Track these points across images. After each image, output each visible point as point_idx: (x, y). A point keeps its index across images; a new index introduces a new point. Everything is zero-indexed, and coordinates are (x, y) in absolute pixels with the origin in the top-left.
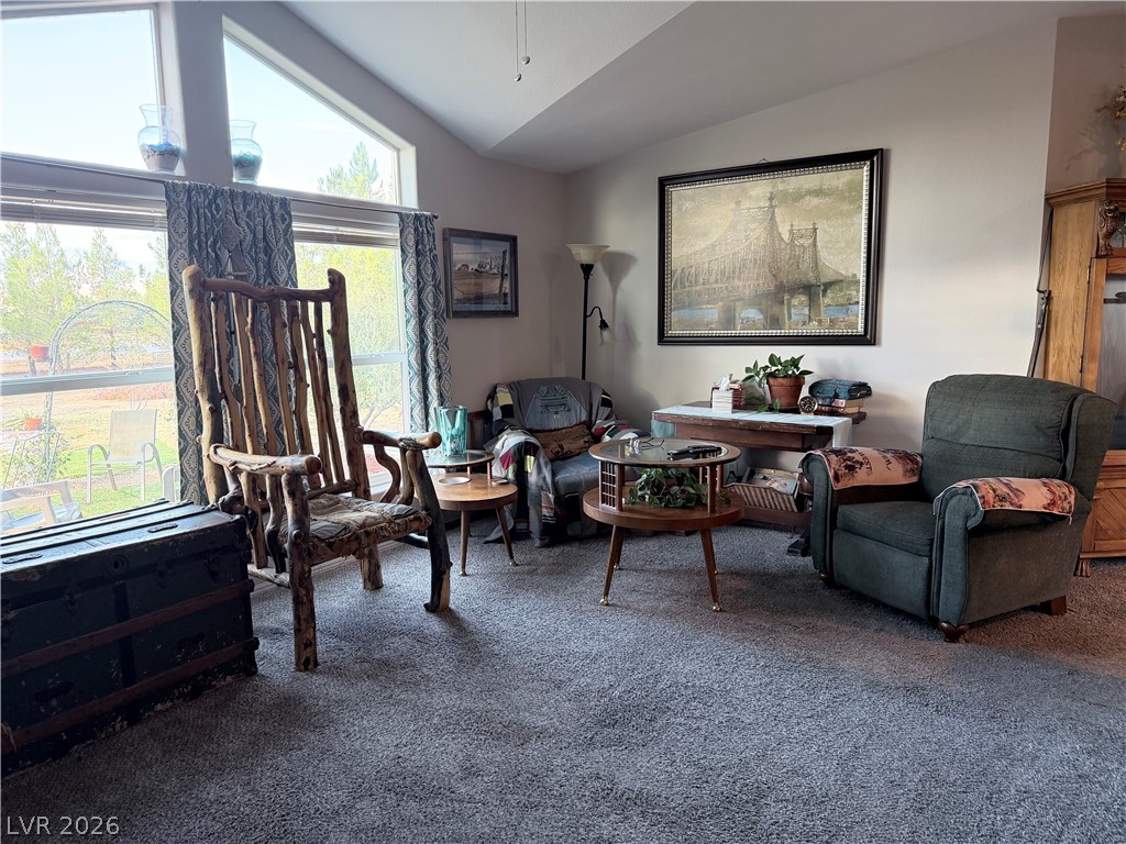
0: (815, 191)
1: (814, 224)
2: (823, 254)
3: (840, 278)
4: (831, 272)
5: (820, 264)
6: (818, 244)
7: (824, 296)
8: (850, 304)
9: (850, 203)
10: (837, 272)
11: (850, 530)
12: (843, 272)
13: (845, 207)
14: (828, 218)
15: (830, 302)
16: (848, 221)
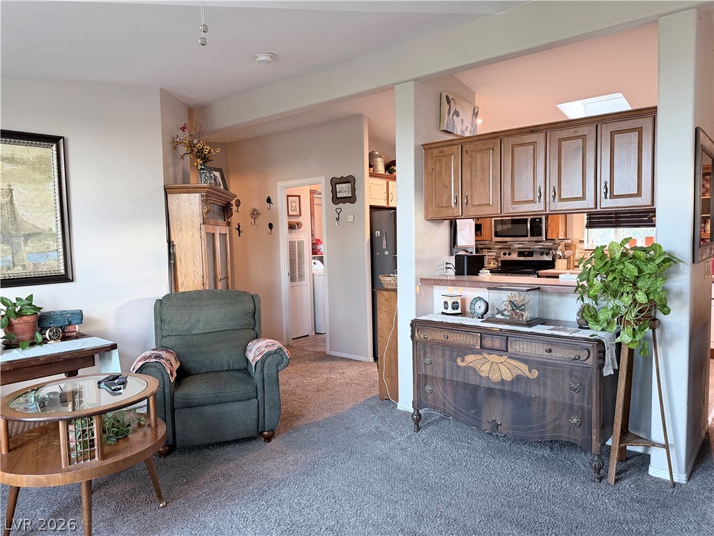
0: (7, 158)
1: (9, 185)
2: (20, 211)
3: (38, 231)
4: (29, 226)
5: (19, 219)
6: (15, 202)
7: (25, 246)
8: (50, 251)
9: (41, 173)
10: (36, 227)
11: (189, 405)
12: (41, 226)
13: (37, 176)
14: (22, 182)
15: (31, 250)
16: (41, 187)
